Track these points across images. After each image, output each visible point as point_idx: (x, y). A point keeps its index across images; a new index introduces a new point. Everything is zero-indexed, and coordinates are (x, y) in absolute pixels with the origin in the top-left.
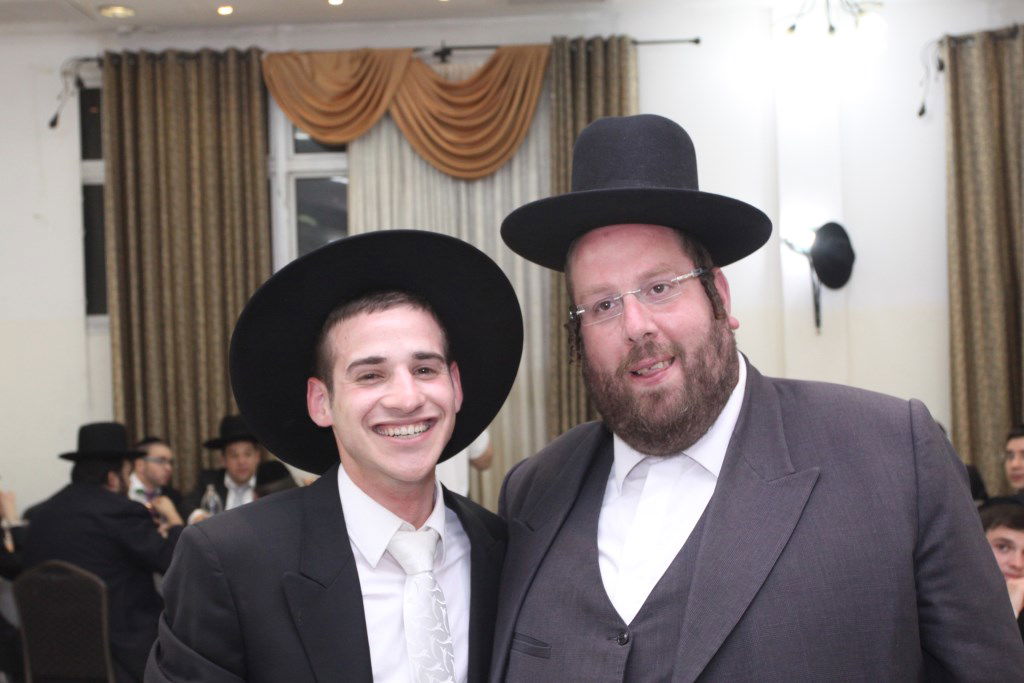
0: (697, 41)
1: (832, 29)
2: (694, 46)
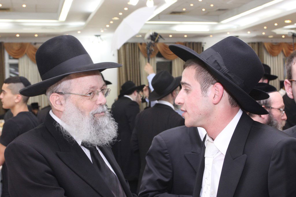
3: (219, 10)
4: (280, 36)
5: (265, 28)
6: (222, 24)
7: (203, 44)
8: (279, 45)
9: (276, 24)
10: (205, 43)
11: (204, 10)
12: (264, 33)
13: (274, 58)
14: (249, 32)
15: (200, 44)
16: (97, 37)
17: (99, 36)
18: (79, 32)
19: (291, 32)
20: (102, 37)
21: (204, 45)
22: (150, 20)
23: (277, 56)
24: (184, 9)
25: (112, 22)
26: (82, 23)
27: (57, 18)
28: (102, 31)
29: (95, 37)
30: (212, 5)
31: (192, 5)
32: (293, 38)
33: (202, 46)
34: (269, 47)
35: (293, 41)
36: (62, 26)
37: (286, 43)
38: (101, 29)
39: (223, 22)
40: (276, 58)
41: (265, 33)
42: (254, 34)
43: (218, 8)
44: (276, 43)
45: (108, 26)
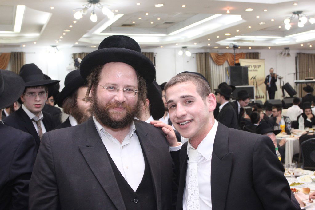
0: (35, 53)
1: (55, 52)
2: (34, 54)
3: (166, 23)
4: (224, 47)
5: (209, 40)
6: (170, 36)
7: (154, 54)
8: (224, 55)
9: (218, 37)
10: (157, 53)
11: (152, 23)
12: (209, 45)
13: (220, 66)
14: (195, 44)
15: (152, 53)
16: (53, 48)
17: (56, 46)
18: (35, 43)
19: (233, 44)
20: (57, 47)
21: (156, 55)
22: (102, 32)
23: (223, 65)
24: (134, 22)
25: (64, 34)
26: (37, 35)
27: (12, 29)
28: (57, 42)
29: (51, 47)
30: (159, 19)
31: (140, 18)
32: (234, 49)
33: (154, 56)
34: (215, 57)
35: (235, 52)
36: (18, 37)
37: (230, 53)
38: (56, 40)
39: (171, 34)
40: (222, 66)
41: (211, 44)
42: (201, 45)
43: (165, 22)
44: (221, 53)
45: (61, 37)
